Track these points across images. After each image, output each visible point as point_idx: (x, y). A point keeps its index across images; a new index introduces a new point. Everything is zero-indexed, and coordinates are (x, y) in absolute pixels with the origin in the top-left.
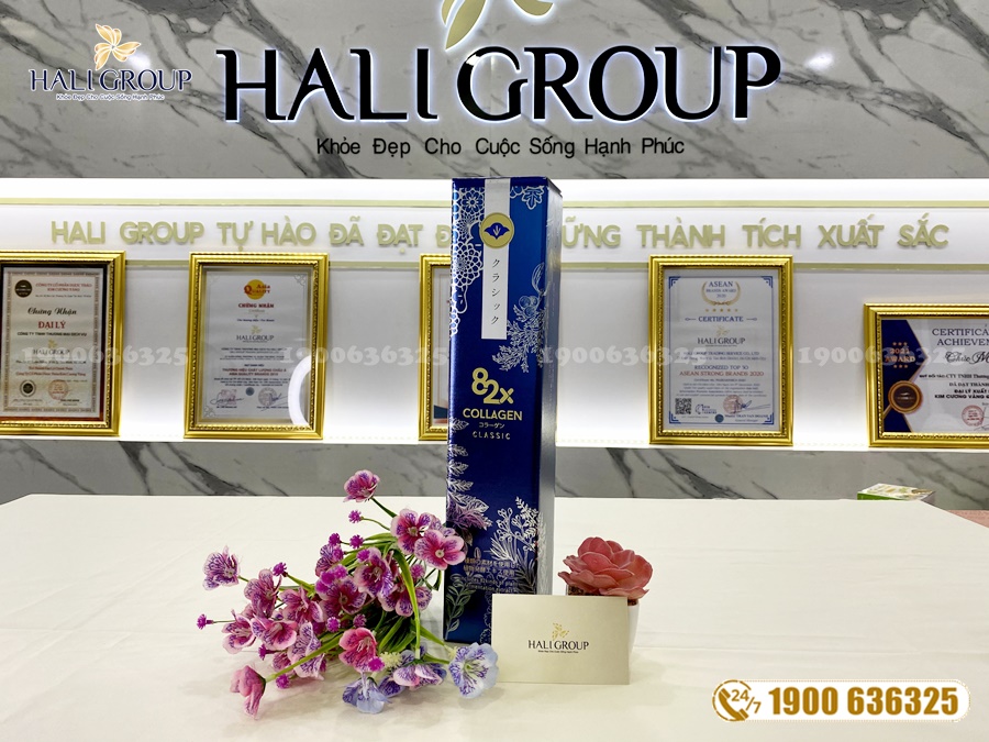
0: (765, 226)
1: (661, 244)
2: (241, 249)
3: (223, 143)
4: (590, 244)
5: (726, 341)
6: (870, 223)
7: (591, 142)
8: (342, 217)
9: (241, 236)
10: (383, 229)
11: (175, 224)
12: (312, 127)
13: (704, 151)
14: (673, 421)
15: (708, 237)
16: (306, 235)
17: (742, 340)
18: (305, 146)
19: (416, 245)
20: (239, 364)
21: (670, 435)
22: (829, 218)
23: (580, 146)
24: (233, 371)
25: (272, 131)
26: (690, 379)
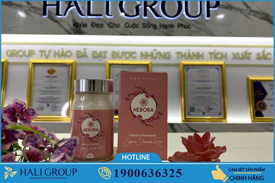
0: (216, 52)
1: (183, 58)
2: (47, 59)
3: (42, 23)
4: (161, 58)
5: (205, 88)
6: (248, 52)
7: (162, 24)
8: (81, 48)
9: (47, 54)
10: (94, 52)
11: (25, 51)
12: (71, 19)
13: (197, 28)
14: (189, 114)
15: (198, 56)
16: (69, 54)
17: (210, 88)
18: (69, 25)
19: (105, 57)
20: (44, 96)
21: (188, 119)
22: (236, 50)
23: (158, 26)
24: (43, 99)
25: (58, 20)
26: (194, 101)
